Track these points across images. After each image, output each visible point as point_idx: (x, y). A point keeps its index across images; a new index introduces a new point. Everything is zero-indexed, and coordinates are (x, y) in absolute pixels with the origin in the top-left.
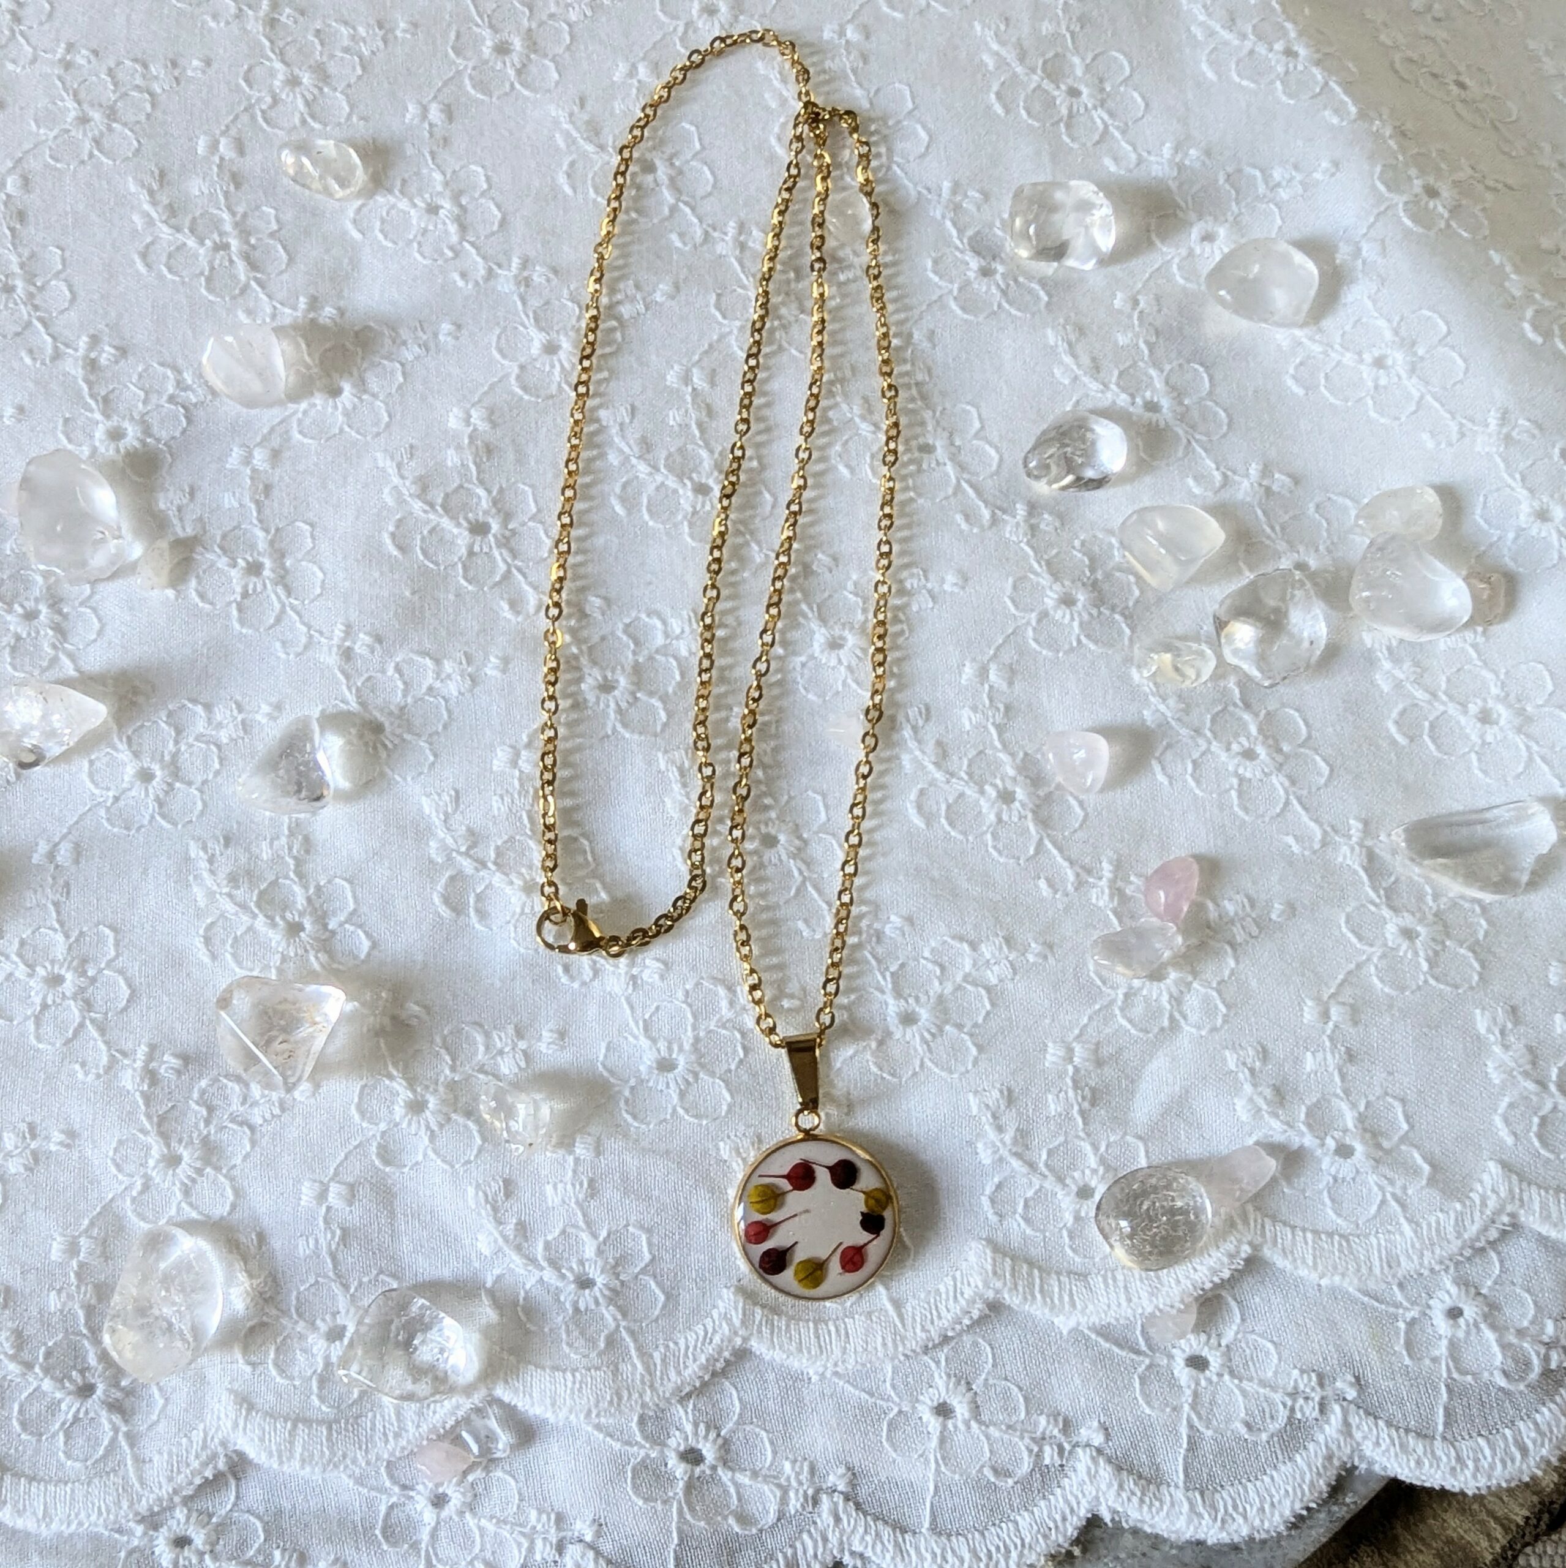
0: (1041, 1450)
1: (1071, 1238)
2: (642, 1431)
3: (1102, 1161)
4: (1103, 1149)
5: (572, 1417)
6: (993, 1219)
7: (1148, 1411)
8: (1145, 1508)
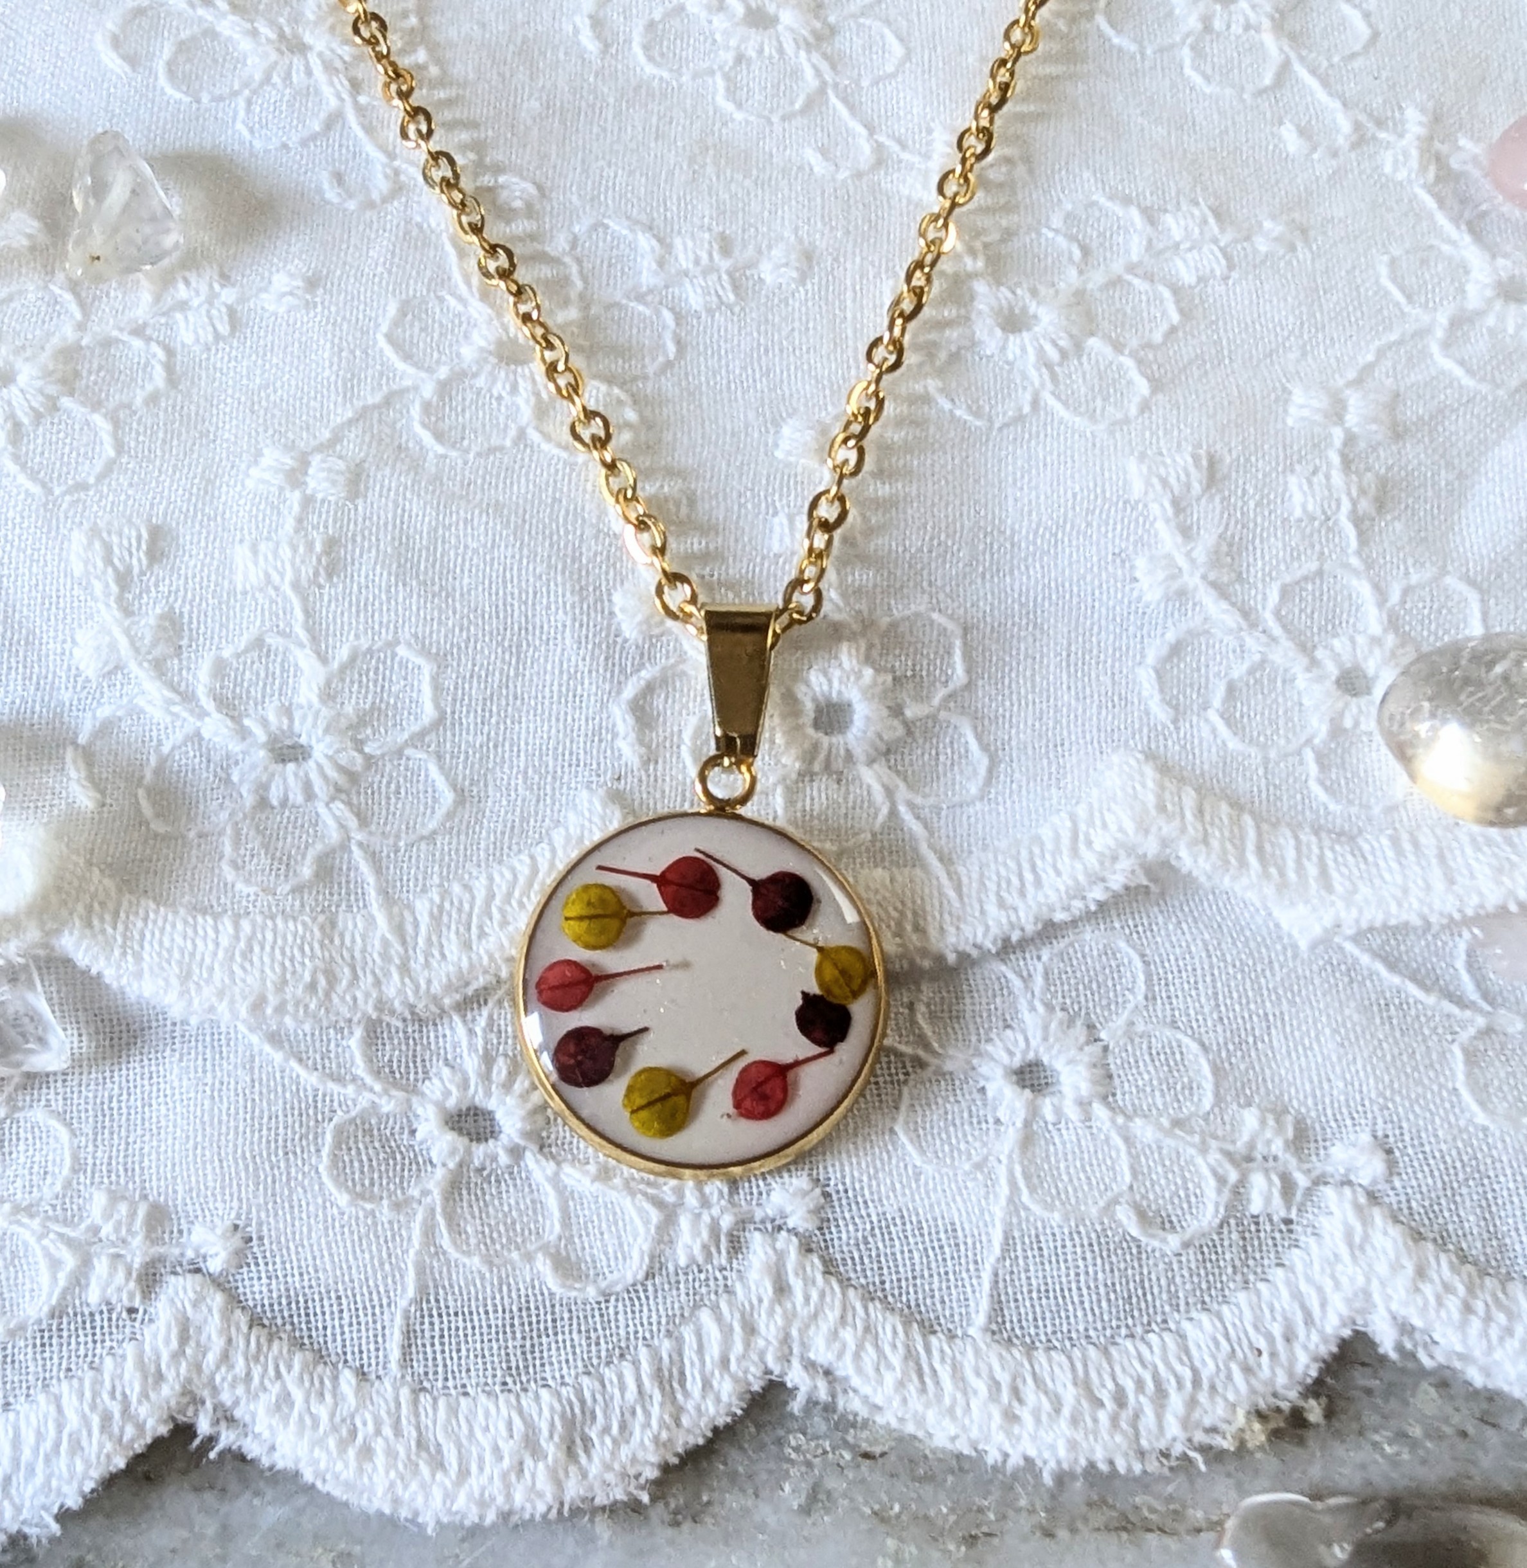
0: (1243, 1182)
1: (1323, 766)
2: (369, 1060)
3: (1393, 622)
4: (1395, 597)
5: (223, 1008)
6: (1160, 713)
7: (1481, 1118)
8: (1476, 1324)
